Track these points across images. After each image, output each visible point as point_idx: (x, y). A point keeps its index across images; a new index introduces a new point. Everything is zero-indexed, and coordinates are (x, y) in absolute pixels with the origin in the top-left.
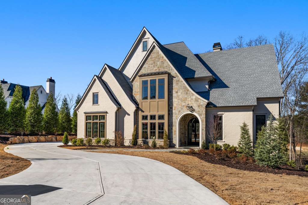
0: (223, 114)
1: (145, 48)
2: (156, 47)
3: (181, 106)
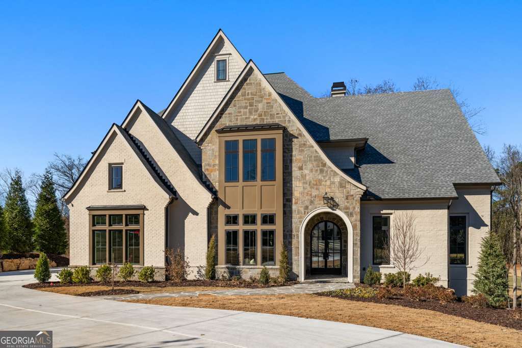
0: (391, 214)
1: (221, 76)
2: (256, 71)
3: (309, 197)
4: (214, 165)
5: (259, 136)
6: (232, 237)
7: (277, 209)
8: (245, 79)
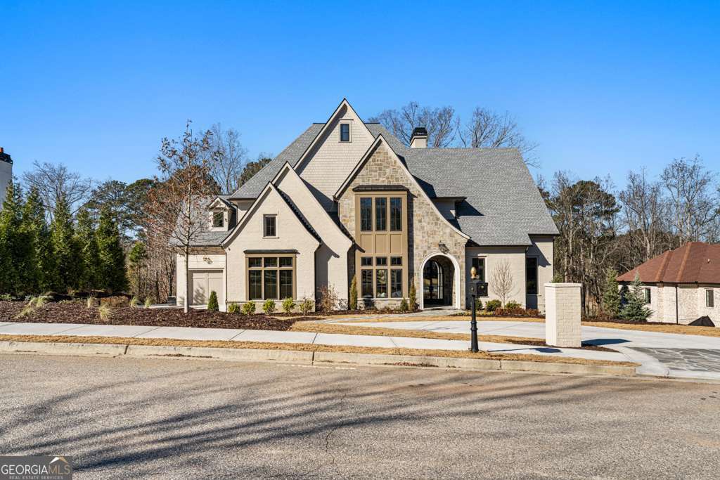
0: (486, 256)
1: (345, 137)
2: (384, 142)
5: (388, 196)
6: (366, 275)
8: (375, 149)
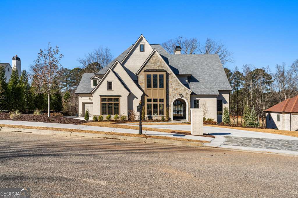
0: (200, 99)
1: (142, 50)
2: (156, 52)
3: (174, 94)
4: (143, 82)
5: (158, 74)
6: (149, 106)
7: (164, 97)
8: (153, 55)
